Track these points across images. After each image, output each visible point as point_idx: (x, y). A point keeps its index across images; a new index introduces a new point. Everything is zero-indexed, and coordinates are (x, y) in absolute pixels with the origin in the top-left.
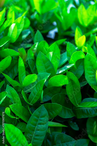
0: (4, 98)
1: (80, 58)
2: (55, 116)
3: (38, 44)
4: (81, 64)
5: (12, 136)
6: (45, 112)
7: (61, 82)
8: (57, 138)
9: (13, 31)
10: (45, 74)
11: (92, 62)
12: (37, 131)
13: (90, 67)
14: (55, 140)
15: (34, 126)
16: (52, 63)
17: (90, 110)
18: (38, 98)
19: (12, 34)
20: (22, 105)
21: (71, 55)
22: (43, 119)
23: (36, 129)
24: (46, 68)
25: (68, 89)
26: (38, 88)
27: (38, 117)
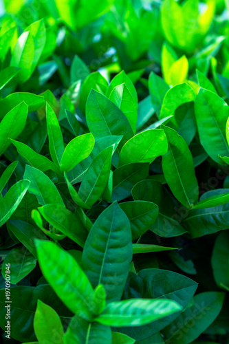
0: (23, 194)
1: (184, 102)
2: (143, 233)
3: (82, 83)
4: (188, 115)
5: (55, 270)
6: (122, 218)
7: (152, 149)
8: (153, 282)
9: (24, 52)
10: (110, 138)
11: (214, 107)
12: (107, 264)
13: (210, 119)
14: (150, 287)
15: (100, 254)
16: (124, 112)
17: (220, 215)
18: (101, 189)
19: (22, 58)
20: (67, 208)
21: (160, 101)
22: (118, 234)
23: (104, 259)
24: (110, 124)
25: (167, 167)
26: (98, 169)
27: (107, 230)
